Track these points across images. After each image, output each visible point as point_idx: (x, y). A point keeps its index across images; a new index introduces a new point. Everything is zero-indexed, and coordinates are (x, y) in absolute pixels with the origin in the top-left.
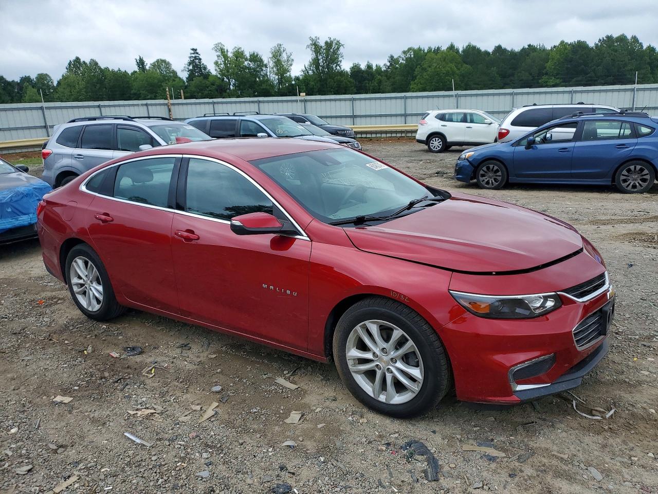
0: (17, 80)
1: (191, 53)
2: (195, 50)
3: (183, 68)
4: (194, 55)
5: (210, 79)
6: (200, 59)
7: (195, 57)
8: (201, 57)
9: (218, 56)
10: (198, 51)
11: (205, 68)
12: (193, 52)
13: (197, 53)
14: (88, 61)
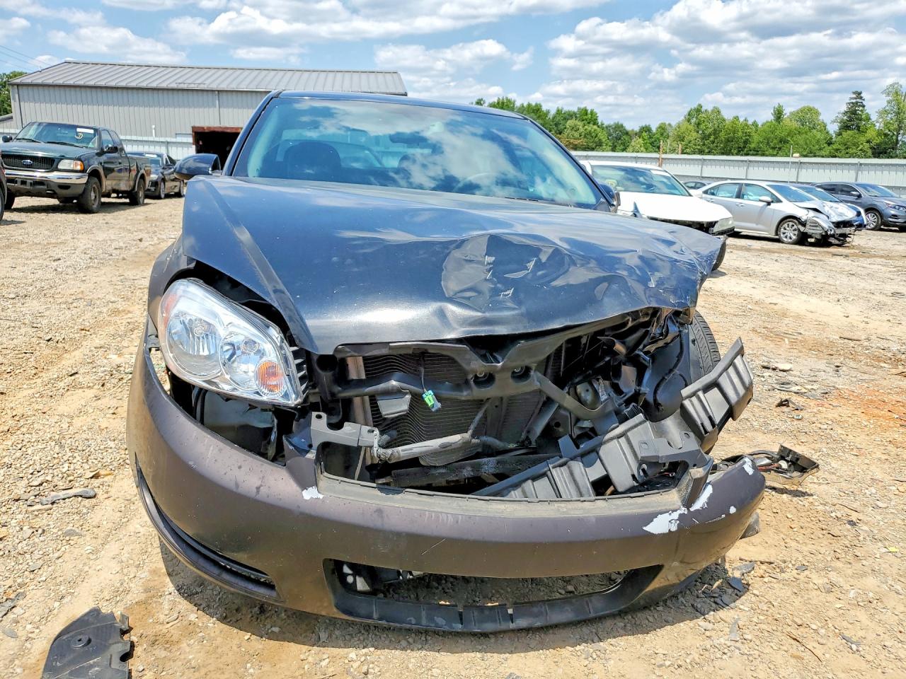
0: (637, 129)
1: (851, 98)
2: (859, 94)
3: (833, 118)
4: (854, 101)
5: (871, 134)
6: (864, 106)
7: (857, 103)
8: (864, 103)
9: (888, 102)
10: (862, 95)
11: (868, 119)
12: (854, 96)
13: (861, 98)
14: (710, 109)
